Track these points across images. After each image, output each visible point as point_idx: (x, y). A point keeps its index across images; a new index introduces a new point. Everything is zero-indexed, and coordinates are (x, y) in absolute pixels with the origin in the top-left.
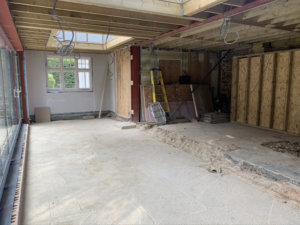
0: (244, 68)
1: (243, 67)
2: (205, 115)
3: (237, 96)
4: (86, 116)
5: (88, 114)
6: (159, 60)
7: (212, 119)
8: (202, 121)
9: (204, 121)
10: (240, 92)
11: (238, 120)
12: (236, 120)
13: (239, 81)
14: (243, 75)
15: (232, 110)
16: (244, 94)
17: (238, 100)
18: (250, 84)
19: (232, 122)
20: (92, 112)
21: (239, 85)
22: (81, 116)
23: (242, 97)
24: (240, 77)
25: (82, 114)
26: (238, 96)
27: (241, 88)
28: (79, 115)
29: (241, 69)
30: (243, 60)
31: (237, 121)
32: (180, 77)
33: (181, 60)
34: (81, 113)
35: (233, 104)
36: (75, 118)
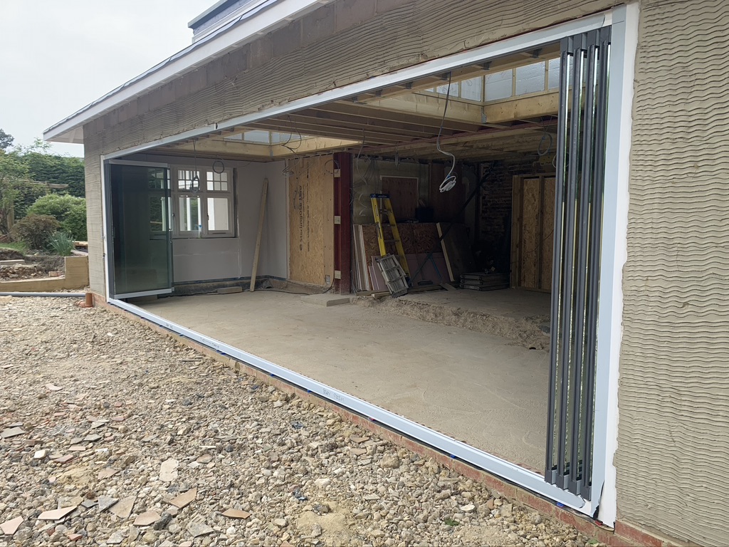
0: (533, 195)
1: (531, 194)
2: (467, 277)
3: (520, 241)
4: (224, 286)
5: (228, 283)
6: (383, 178)
7: (482, 283)
8: (463, 288)
9: (467, 287)
10: (526, 236)
11: (524, 285)
12: (519, 284)
13: (525, 216)
14: (530, 206)
15: (513, 267)
16: (534, 239)
17: (523, 249)
18: (545, 223)
19: (514, 287)
20: (235, 279)
21: (524, 223)
22: (215, 287)
23: (530, 245)
24: (525, 210)
25: (215, 284)
26: (523, 243)
27: (528, 229)
28: (211, 284)
29: (528, 196)
30: (529, 181)
31: (522, 285)
32: (416, 209)
33: (418, 178)
34: (214, 281)
35: (514, 257)
36: (203, 292)
